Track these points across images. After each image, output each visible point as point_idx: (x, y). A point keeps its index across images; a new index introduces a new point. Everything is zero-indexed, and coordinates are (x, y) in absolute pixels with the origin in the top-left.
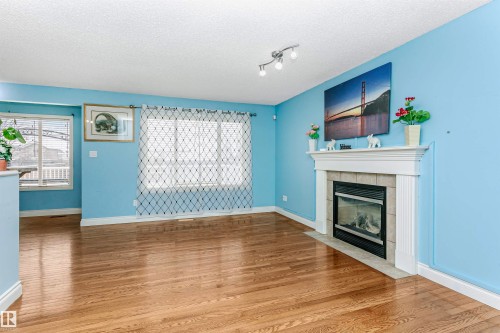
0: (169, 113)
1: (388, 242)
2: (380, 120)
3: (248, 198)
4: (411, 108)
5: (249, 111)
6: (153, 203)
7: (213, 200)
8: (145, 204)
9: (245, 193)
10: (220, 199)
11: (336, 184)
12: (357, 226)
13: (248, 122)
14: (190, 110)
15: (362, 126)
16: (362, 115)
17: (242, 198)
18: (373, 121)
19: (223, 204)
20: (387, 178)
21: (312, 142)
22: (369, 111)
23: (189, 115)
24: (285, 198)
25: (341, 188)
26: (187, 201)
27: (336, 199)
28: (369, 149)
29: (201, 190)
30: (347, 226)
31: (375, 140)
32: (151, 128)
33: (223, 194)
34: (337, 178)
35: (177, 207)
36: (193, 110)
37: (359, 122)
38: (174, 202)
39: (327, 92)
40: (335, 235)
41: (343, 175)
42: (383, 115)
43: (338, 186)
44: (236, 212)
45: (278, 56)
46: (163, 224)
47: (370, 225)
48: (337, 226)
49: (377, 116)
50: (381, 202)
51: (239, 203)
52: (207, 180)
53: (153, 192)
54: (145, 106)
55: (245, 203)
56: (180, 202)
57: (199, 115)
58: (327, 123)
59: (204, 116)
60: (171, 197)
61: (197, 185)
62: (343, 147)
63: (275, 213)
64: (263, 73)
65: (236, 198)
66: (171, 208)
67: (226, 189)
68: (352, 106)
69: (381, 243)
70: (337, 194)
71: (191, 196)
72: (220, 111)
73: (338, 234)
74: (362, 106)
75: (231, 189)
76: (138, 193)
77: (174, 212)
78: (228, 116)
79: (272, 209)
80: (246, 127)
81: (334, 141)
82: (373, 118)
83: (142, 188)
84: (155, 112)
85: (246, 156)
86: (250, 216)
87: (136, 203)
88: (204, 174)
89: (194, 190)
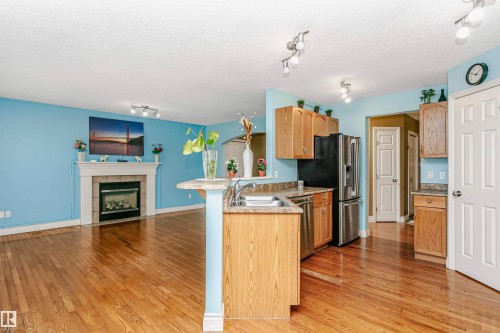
1: (141, 207)
16: (127, 143)
20: (140, 177)
22: (131, 142)
25: (108, 187)
27: (101, 195)
31: (139, 158)
34: (104, 181)
43: (104, 186)
48: (102, 213)
50: (137, 190)
62: (119, 161)
68: (121, 137)
69: (138, 209)
70: (103, 191)
74: (127, 138)
81: (107, 156)
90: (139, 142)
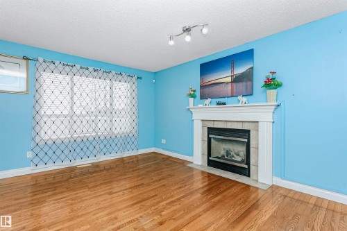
0: (67, 69)
1: (251, 166)
2: (247, 86)
3: (136, 142)
4: (275, 78)
5: (136, 75)
6: (50, 153)
7: (108, 146)
8: (41, 154)
9: (133, 139)
10: (113, 145)
11: (209, 129)
12: (226, 157)
13: (136, 83)
14: (87, 69)
15: (232, 89)
16: (231, 82)
17: (131, 143)
18: (241, 86)
19: (116, 149)
20: (251, 124)
21: (191, 100)
22: (237, 80)
23: (87, 72)
24: (163, 141)
25: (214, 132)
26: (85, 149)
27: (209, 139)
28: (240, 105)
29: (97, 138)
30: (217, 157)
31: (244, 99)
32: (48, 82)
33: (116, 141)
34: (211, 125)
35: (75, 154)
36: (91, 69)
37: (229, 87)
38: (72, 151)
39: (202, 66)
40: (209, 165)
41: (216, 122)
42: (249, 83)
43: (211, 131)
44: (126, 154)
45: (187, 30)
46: (62, 172)
47: (235, 156)
48: (211, 158)
49: (244, 83)
50: (246, 140)
51: (128, 147)
52: (103, 129)
53: (50, 143)
54: (41, 60)
55: (133, 146)
56: (78, 150)
57: (96, 73)
58: (202, 87)
59: (100, 75)
60: (69, 146)
61: (94, 134)
62: (218, 104)
63: (154, 153)
64: (172, 43)
65: (126, 143)
66: (70, 156)
67: (118, 136)
68: (225, 76)
69: (246, 166)
70: (210, 136)
71: (88, 144)
72: (114, 72)
73: (211, 163)
74: (232, 76)
75: (123, 136)
76: (33, 145)
77: (73, 161)
78: (120, 77)
79: (153, 150)
80: (134, 87)
81: (209, 100)
82: (240, 84)
83: (38, 139)
84: (52, 66)
85: (134, 109)
86: (136, 157)
87: (30, 155)
88: (100, 125)
89: (91, 139)
90: (247, 77)
